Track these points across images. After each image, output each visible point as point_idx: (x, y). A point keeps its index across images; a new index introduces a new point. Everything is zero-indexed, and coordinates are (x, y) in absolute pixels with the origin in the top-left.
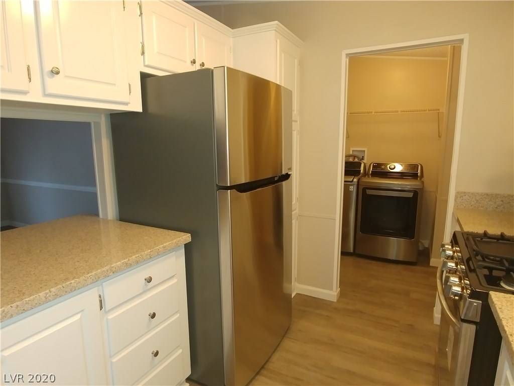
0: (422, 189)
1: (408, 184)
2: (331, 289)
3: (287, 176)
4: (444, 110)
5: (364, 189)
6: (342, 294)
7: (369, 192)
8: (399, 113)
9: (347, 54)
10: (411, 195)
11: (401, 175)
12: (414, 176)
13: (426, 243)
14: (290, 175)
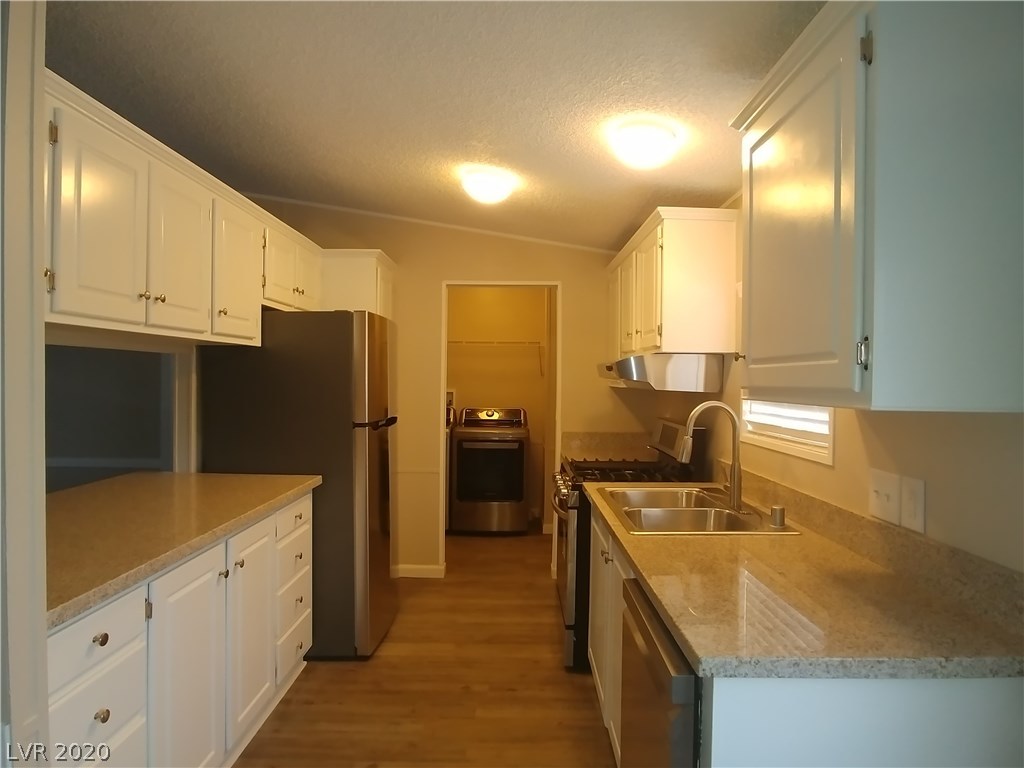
0: (528, 438)
1: (509, 433)
2: (437, 563)
3: (393, 420)
4: (544, 344)
5: (460, 443)
6: (448, 570)
7: (466, 445)
8: (495, 345)
9: (447, 285)
10: (516, 446)
11: (498, 423)
12: (518, 424)
13: (536, 511)
14: (396, 418)
